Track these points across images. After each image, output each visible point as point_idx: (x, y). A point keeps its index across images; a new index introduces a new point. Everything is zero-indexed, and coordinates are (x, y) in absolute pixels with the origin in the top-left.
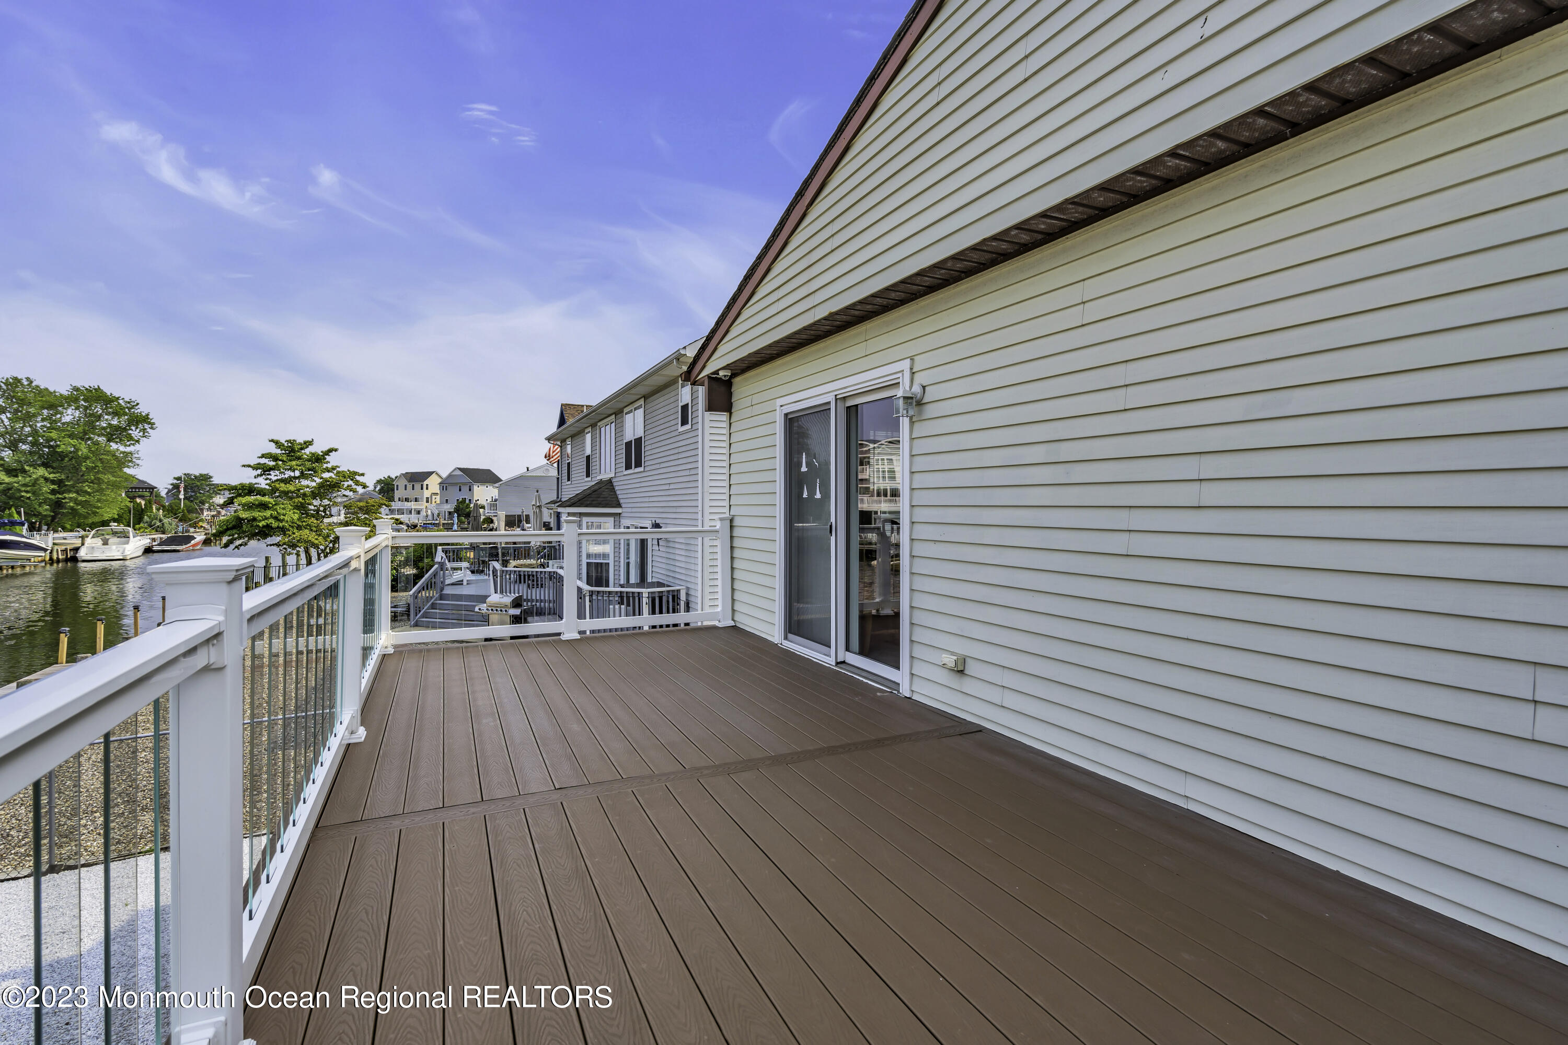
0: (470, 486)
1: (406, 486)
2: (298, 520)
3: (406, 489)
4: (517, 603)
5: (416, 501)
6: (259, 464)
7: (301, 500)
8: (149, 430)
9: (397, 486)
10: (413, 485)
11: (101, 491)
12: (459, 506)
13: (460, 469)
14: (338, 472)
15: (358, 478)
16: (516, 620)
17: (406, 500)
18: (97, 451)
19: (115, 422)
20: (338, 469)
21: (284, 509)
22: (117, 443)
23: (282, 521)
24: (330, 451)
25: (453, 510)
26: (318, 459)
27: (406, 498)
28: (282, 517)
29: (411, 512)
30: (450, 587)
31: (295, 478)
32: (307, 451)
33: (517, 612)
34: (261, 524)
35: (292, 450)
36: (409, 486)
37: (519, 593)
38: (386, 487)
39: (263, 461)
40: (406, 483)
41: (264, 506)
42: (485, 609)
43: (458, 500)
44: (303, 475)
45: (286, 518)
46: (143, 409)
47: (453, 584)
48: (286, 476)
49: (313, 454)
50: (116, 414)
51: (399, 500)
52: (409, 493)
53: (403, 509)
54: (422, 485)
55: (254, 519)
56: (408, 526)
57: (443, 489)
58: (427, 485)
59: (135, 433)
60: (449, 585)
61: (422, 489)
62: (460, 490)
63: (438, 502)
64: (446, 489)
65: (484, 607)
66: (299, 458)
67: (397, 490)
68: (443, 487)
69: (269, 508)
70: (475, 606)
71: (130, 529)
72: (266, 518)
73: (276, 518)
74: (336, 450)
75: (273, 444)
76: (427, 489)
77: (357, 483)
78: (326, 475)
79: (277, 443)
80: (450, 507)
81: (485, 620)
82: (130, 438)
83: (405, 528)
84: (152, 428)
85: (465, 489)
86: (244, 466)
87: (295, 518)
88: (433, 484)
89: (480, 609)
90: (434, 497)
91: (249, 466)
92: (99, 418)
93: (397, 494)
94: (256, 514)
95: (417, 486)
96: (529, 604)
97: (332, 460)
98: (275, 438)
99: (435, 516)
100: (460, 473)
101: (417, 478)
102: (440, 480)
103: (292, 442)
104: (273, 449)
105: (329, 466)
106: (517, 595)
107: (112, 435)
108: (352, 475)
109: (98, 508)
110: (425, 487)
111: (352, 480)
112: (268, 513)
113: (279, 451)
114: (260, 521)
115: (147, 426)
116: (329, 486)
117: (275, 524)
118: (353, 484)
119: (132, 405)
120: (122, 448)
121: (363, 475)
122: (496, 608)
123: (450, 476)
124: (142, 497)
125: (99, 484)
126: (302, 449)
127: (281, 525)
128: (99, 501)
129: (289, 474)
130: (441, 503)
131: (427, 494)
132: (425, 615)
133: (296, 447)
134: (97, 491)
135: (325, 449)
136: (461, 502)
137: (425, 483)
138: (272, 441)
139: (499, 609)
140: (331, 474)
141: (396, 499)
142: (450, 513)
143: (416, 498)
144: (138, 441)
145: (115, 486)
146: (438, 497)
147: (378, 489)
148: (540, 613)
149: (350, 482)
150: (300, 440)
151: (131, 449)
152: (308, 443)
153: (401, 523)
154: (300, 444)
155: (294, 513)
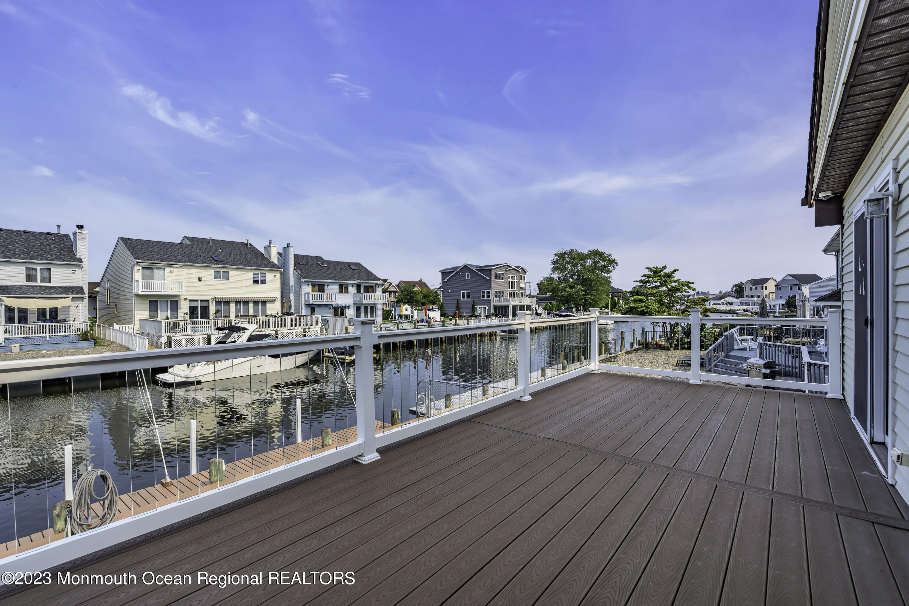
0: (799, 287)
1: (751, 288)
2: (658, 307)
3: (751, 290)
4: (767, 366)
5: (758, 297)
6: (641, 280)
7: (659, 298)
8: (615, 266)
9: (745, 288)
10: (756, 287)
11: (599, 294)
12: (789, 300)
13: (790, 275)
14: (680, 282)
15: (690, 285)
16: (766, 376)
17: (751, 297)
18: (597, 277)
19: (603, 264)
20: (680, 281)
21: (650, 302)
22: (604, 273)
23: (649, 308)
24: (675, 271)
25: (785, 303)
26: (669, 276)
27: (751, 296)
28: (649, 306)
29: (755, 304)
30: (737, 351)
31: (658, 286)
32: (663, 272)
33: (768, 371)
34: (639, 310)
35: (656, 272)
36: (754, 288)
37: (769, 359)
38: (739, 289)
39: (644, 278)
40: (751, 286)
41: (641, 301)
42: (746, 366)
43: (789, 296)
44: (662, 285)
45: (651, 307)
46: (613, 257)
47: (738, 350)
48: (654, 286)
49: (666, 273)
50: (603, 260)
51: (747, 297)
52: (754, 292)
53: (749, 302)
54: (762, 287)
55: (637, 307)
56: (752, 313)
57: (778, 289)
58: (766, 287)
59: (610, 268)
60: (736, 350)
61: (762, 289)
62: (791, 289)
63: (774, 297)
64: (780, 289)
65: (745, 365)
66: (660, 276)
67: (745, 290)
68: (778, 288)
69: (644, 302)
70: (740, 363)
71: (609, 311)
72: (642, 307)
73: (646, 307)
74: (677, 270)
75: (647, 270)
76: (766, 289)
77: (690, 288)
78: (673, 284)
79: (649, 269)
80: (783, 301)
81: (746, 373)
82: (609, 270)
83: (750, 314)
84: (616, 265)
85: (795, 289)
86: (634, 281)
87: (656, 307)
88: (771, 286)
89: (742, 366)
90: (771, 294)
91: (637, 281)
92: (598, 262)
93: (745, 293)
94: (638, 305)
95: (759, 288)
96: (780, 367)
97: (676, 276)
98: (648, 267)
99: (772, 307)
100: (791, 278)
101: (759, 283)
102: (775, 283)
103: (656, 268)
104: (647, 272)
105: (675, 279)
106: (769, 360)
107: (602, 270)
108: (687, 284)
109: (598, 301)
110: (764, 288)
111: (687, 286)
112: (643, 304)
113: (650, 273)
114: (639, 308)
115: (615, 264)
116: (674, 290)
117: (646, 310)
118: (687, 289)
119: (609, 255)
120: (606, 275)
121: (693, 283)
122: (752, 366)
123: (783, 280)
124: (616, 297)
125: (598, 291)
126: (661, 271)
127: (649, 310)
128: (598, 298)
129: (655, 284)
130: (776, 298)
131: (766, 292)
132: (716, 366)
133: (658, 271)
134: (598, 294)
135: (672, 270)
136: (791, 298)
137: (765, 286)
138: (647, 268)
139: (755, 368)
140: (676, 284)
141: (745, 296)
142: (783, 305)
143: (758, 295)
144: (611, 271)
145: (603, 292)
146: (774, 295)
147: (734, 290)
148: (787, 375)
149: (686, 288)
150: (660, 266)
151: (609, 275)
152: (664, 268)
153: (747, 311)
154: (660, 268)
155: (656, 304)
